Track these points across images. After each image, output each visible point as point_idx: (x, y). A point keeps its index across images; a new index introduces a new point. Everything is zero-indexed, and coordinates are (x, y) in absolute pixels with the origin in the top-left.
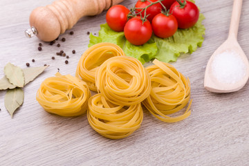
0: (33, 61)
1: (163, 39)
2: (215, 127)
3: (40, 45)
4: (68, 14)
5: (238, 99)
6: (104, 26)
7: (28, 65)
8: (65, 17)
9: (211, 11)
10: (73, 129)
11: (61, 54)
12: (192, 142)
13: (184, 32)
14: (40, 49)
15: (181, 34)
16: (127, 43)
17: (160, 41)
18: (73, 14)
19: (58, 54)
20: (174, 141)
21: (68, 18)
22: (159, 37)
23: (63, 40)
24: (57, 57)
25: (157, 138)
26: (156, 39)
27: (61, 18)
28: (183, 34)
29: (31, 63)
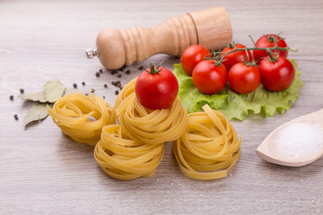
0: (84, 84)
1: (239, 94)
2: (246, 200)
3: (101, 71)
4: (139, 41)
5: (295, 178)
6: (178, 67)
7: (75, 86)
8: (133, 44)
9: (318, 82)
10: (79, 156)
11: (117, 84)
12: (207, 207)
13: (271, 95)
14: (98, 75)
15: (265, 96)
16: (196, 90)
17: (233, 95)
18: (144, 43)
19: (113, 84)
20: (185, 200)
21: (136, 47)
22: (234, 91)
23: (128, 72)
24: (110, 85)
25: (168, 192)
26: (230, 92)
27: (128, 44)
28: (268, 97)
29: (79, 85)
